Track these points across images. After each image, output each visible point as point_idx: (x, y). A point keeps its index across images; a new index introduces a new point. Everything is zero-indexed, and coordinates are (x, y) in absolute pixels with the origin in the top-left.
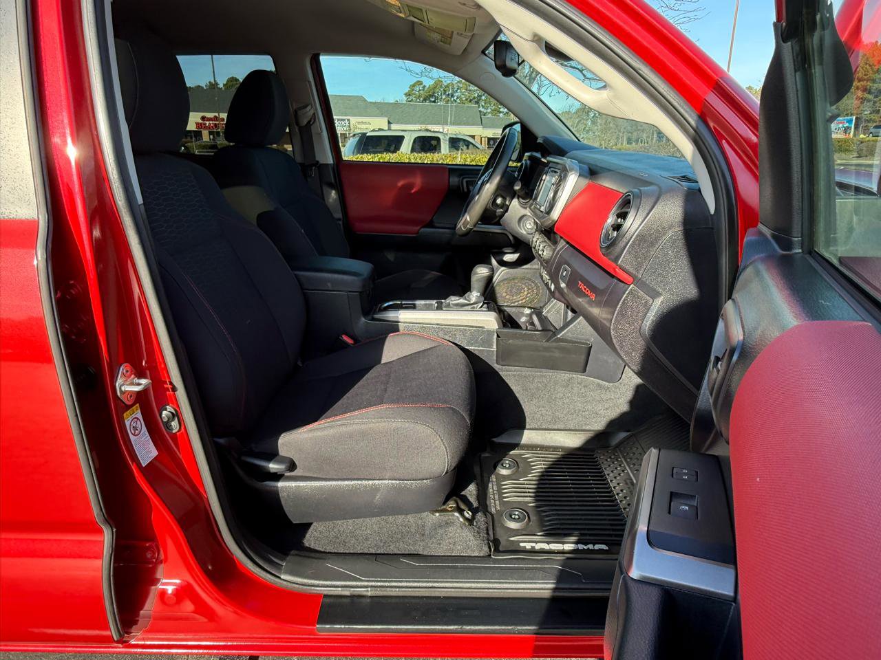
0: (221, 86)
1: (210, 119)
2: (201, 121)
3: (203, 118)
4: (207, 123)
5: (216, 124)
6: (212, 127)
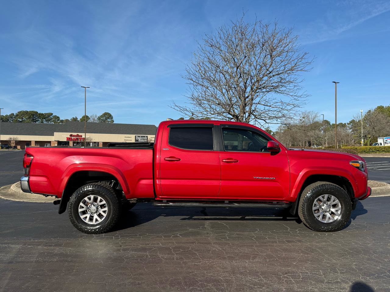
0: (79, 119)
1: (74, 136)
2: (69, 137)
3: (71, 135)
4: (73, 138)
5: (77, 138)
6: (75, 140)
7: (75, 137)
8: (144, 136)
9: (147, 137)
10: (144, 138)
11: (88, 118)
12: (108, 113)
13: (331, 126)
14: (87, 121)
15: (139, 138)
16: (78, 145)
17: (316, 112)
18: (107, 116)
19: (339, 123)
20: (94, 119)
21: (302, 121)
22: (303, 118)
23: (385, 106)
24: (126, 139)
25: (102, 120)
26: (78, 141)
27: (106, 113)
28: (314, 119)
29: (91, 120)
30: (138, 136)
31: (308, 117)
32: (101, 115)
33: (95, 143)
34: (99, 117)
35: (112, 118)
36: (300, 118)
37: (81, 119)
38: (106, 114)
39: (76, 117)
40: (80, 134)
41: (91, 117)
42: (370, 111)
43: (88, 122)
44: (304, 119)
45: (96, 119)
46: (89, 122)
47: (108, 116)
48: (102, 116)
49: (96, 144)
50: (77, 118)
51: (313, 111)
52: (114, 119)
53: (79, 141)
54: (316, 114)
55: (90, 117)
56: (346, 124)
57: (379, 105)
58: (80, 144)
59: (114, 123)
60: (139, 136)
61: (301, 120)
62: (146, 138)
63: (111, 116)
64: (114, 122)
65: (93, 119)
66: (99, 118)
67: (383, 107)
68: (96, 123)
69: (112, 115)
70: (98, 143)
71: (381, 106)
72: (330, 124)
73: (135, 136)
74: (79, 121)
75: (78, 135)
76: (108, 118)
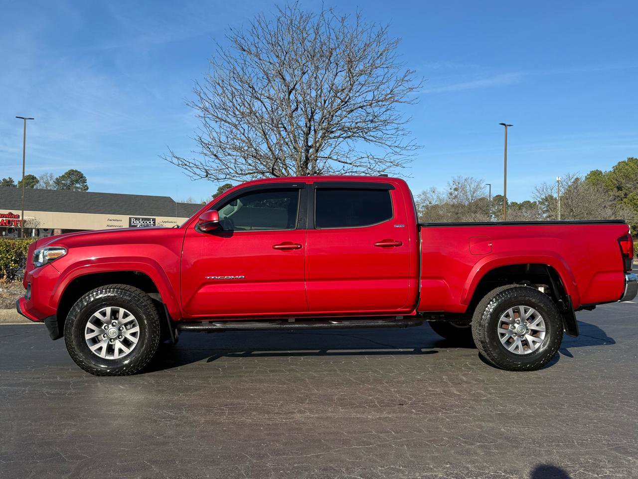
5: (9, 221)
6: (5, 223)
7: (4, 219)
8: (149, 219)
9: (154, 220)
10: (148, 222)
11: (35, 180)
12: (76, 171)
13: (509, 206)
14: (33, 187)
15: (138, 222)
16: (11, 235)
17: (478, 180)
18: (74, 178)
19: (525, 202)
20: (47, 183)
21: (454, 195)
22: (456, 189)
23: (604, 171)
24: (111, 223)
25: (64, 185)
26: (11, 225)
27: (73, 171)
28: (474, 193)
29: (41, 185)
30: (136, 219)
31: (463, 188)
32: (61, 175)
33: (46, 230)
34: (57, 179)
35: (85, 181)
36: (450, 191)
37: (20, 183)
38: (71, 173)
39: (9, 178)
40: (15, 212)
41: (42, 178)
42: (577, 179)
43: (35, 188)
44: (456, 193)
45: (51, 182)
46: (37, 189)
47: (76, 177)
48: (63, 176)
49: (48, 233)
50: (11, 181)
51: (472, 178)
52: (88, 183)
53: (13, 226)
54: (479, 183)
55: (38, 178)
56: (537, 203)
57: (594, 169)
58: (16, 232)
59: (88, 191)
60: (139, 219)
61: (451, 194)
62: (152, 223)
63: (82, 177)
64: (88, 189)
65: (45, 183)
66: (58, 182)
67: (601, 172)
68: (50, 190)
69: (84, 175)
70: (53, 230)
71: (597, 170)
72: (507, 203)
73: (130, 218)
74: (16, 185)
75: (11, 214)
76: (77, 181)
